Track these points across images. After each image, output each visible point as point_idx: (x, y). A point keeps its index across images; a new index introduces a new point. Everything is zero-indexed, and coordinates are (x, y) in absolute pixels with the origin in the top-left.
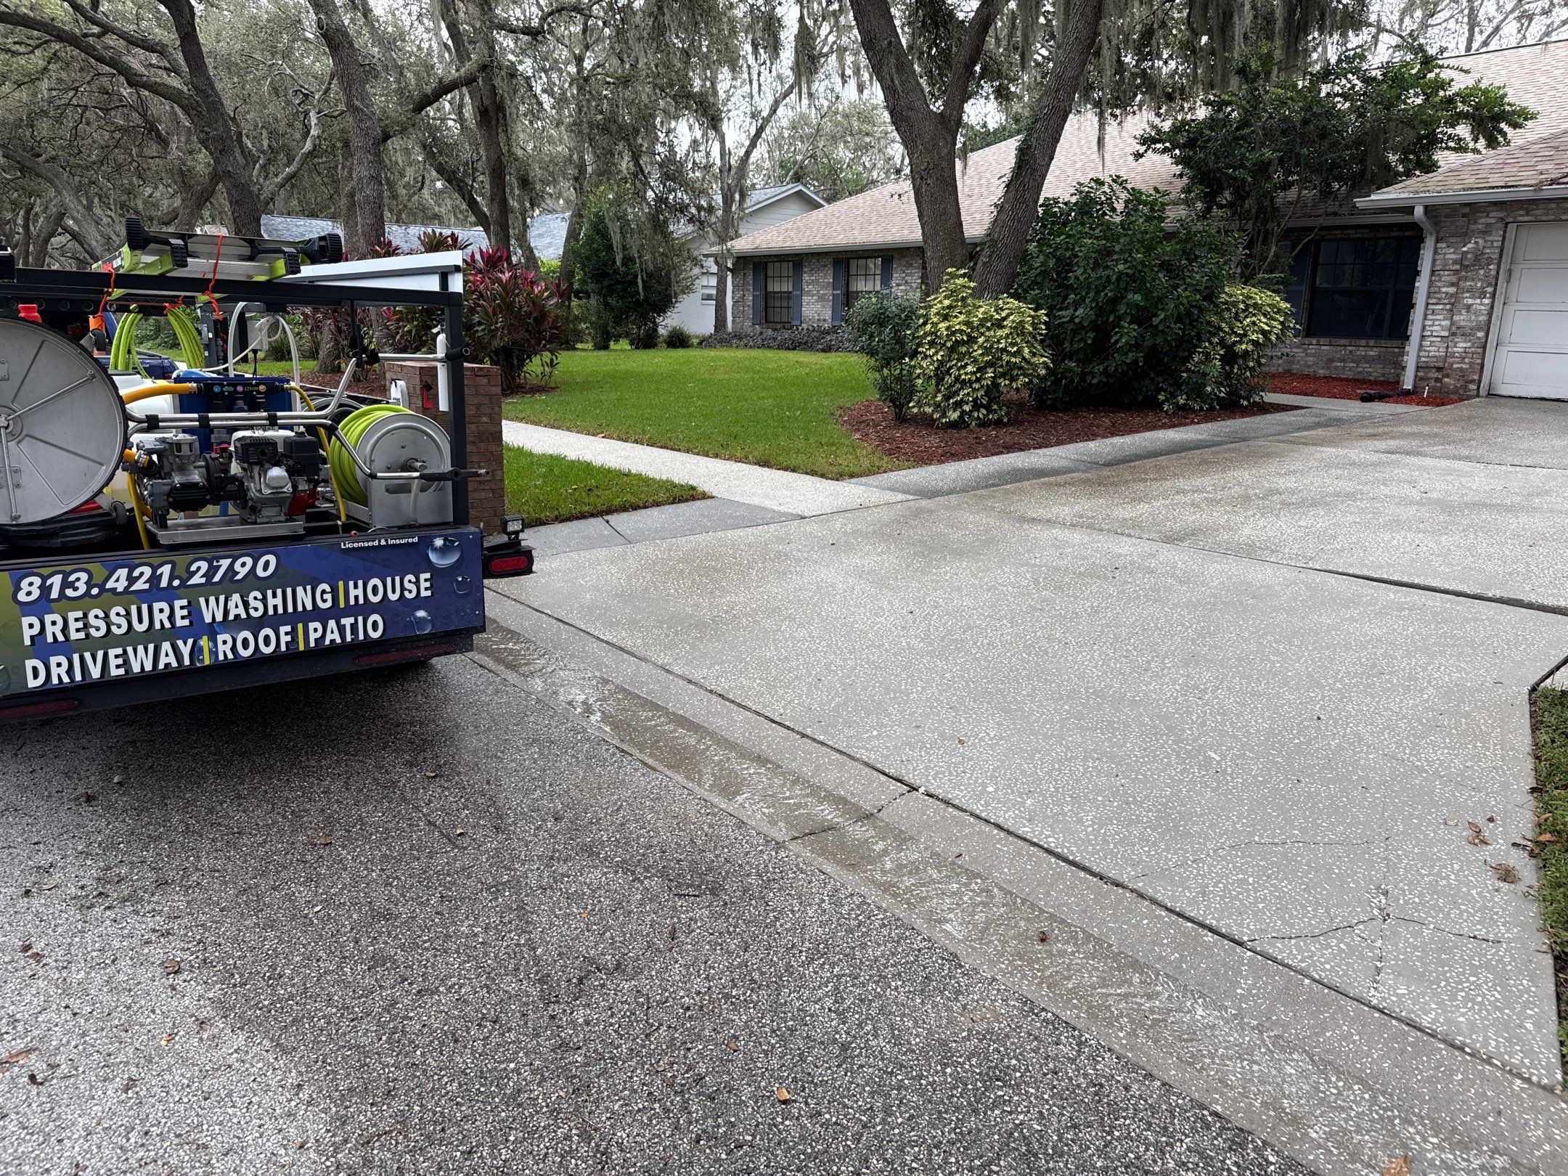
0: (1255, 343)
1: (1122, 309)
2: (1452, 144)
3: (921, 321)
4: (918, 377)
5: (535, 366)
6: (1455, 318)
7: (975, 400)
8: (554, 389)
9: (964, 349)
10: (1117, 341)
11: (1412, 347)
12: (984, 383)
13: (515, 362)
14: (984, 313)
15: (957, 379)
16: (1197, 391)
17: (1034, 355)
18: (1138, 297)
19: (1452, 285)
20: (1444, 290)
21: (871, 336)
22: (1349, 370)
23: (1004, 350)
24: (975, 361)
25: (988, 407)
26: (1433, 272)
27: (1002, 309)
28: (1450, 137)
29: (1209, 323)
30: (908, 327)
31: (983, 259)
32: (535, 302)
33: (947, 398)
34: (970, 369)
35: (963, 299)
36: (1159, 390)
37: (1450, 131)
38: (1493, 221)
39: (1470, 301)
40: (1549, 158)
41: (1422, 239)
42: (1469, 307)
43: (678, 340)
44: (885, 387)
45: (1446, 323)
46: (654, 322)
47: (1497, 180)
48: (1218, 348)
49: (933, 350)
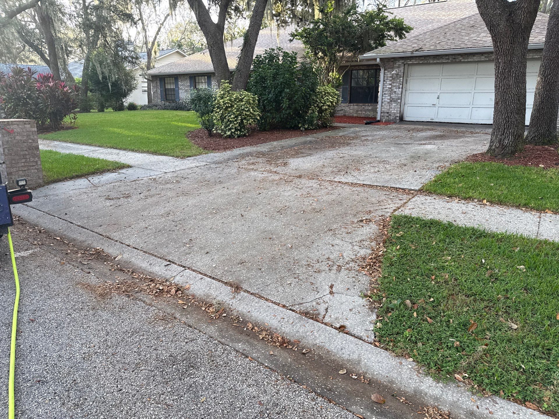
0: (329, 106)
1: (283, 95)
2: (389, 38)
3: (214, 99)
5: (67, 119)
6: (392, 96)
7: (235, 128)
8: (76, 128)
9: (230, 109)
10: (282, 106)
11: (379, 106)
13: (58, 118)
14: (236, 96)
17: (255, 111)
18: (288, 90)
19: (390, 84)
20: (388, 86)
21: (196, 105)
23: (243, 110)
24: (234, 114)
25: (240, 130)
26: (384, 81)
27: (242, 95)
32: (65, 94)
33: (225, 127)
34: (232, 116)
35: (228, 91)
36: (299, 123)
38: (401, 63)
39: (396, 90)
40: (416, 43)
41: (380, 70)
42: (395, 92)
43: (132, 107)
44: (204, 124)
45: (389, 97)
46: (122, 101)
47: (401, 50)
48: (317, 108)
49: (219, 110)
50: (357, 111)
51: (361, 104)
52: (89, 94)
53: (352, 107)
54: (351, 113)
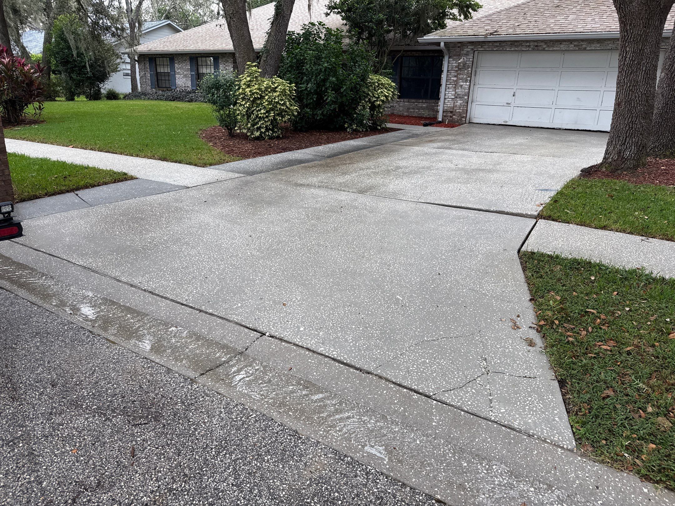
0: (383, 101)
1: (328, 84)
2: (451, 17)
3: (237, 87)
5: (30, 110)
6: (457, 91)
7: (266, 127)
8: (43, 122)
9: (259, 102)
10: (327, 99)
11: (441, 103)
12: (270, 118)
13: (18, 107)
14: (267, 84)
15: (257, 116)
16: (360, 123)
17: (291, 105)
19: (455, 76)
20: (452, 78)
23: (278, 103)
24: (265, 108)
25: (272, 130)
27: (275, 83)
28: (450, 14)
31: (263, 58)
33: (253, 125)
34: (262, 111)
35: (256, 77)
37: (451, 11)
38: (469, 50)
39: (462, 84)
40: (489, 24)
41: (443, 57)
42: (461, 86)
43: (112, 96)
45: (453, 93)
46: (98, 87)
47: (471, 32)
48: (368, 103)
49: (244, 102)
50: (409, 109)
51: (413, 101)
52: (53, 76)
53: (402, 104)
54: (401, 111)
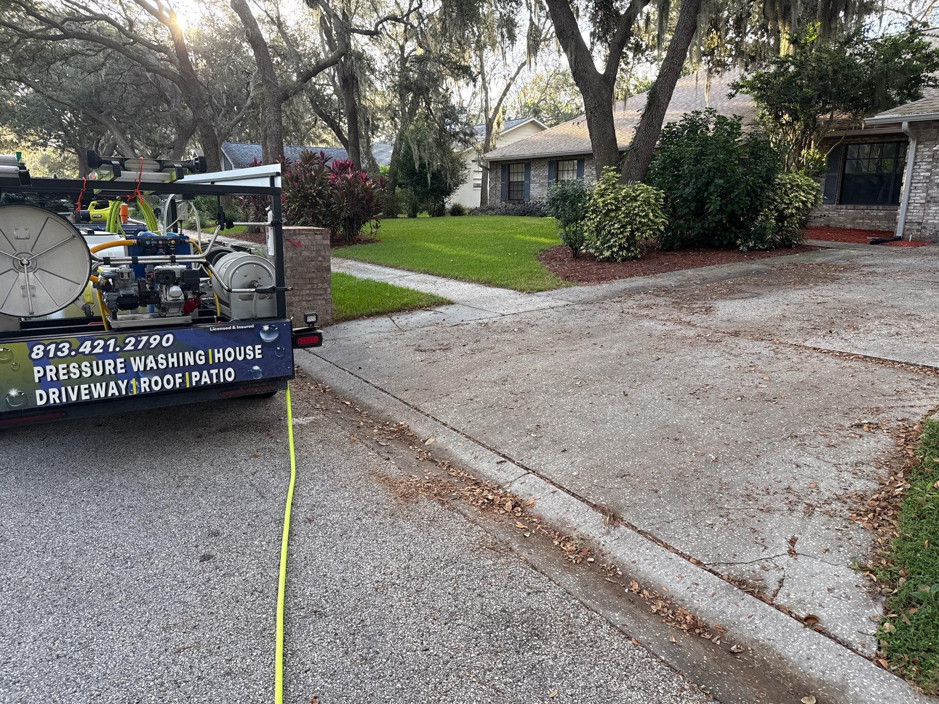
0: (798, 208)
1: (712, 189)
2: (931, 83)
3: (588, 198)
4: (586, 231)
5: (367, 228)
6: (930, 191)
7: (620, 245)
8: (377, 241)
9: (613, 214)
10: (709, 208)
11: (901, 210)
12: (625, 234)
13: (355, 225)
14: (625, 193)
15: (609, 232)
16: (760, 238)
17: (657, 217)
18: (721, 181)
19: (928, 171)
20: (922, 174)
21: (558, 208)
22: (867, 224)
23: (637, 215)
24: (620, 221)
25: (628, 250)
26: (915, 163)
27: (637, 190)
28: (930, 79)
29: (768, 197)
30: (580, 202)
31: (628, 160)
32: (367, 190)
33: (603, 244)
34: (616, 226)
35: (613, 184)
36: (737, 238)
37: (930, 75)
41: (908, 143)
42: (938, 185)
43: (457, 211)
44: (567, 237)
45: (924, 194)
46: (443, 201)
48: (774, 212)
49: (595, 215)
50: (854, 219)
51: (862, 207)
52: (398, 190)
53: (843, 212)
54: (841, 223)
